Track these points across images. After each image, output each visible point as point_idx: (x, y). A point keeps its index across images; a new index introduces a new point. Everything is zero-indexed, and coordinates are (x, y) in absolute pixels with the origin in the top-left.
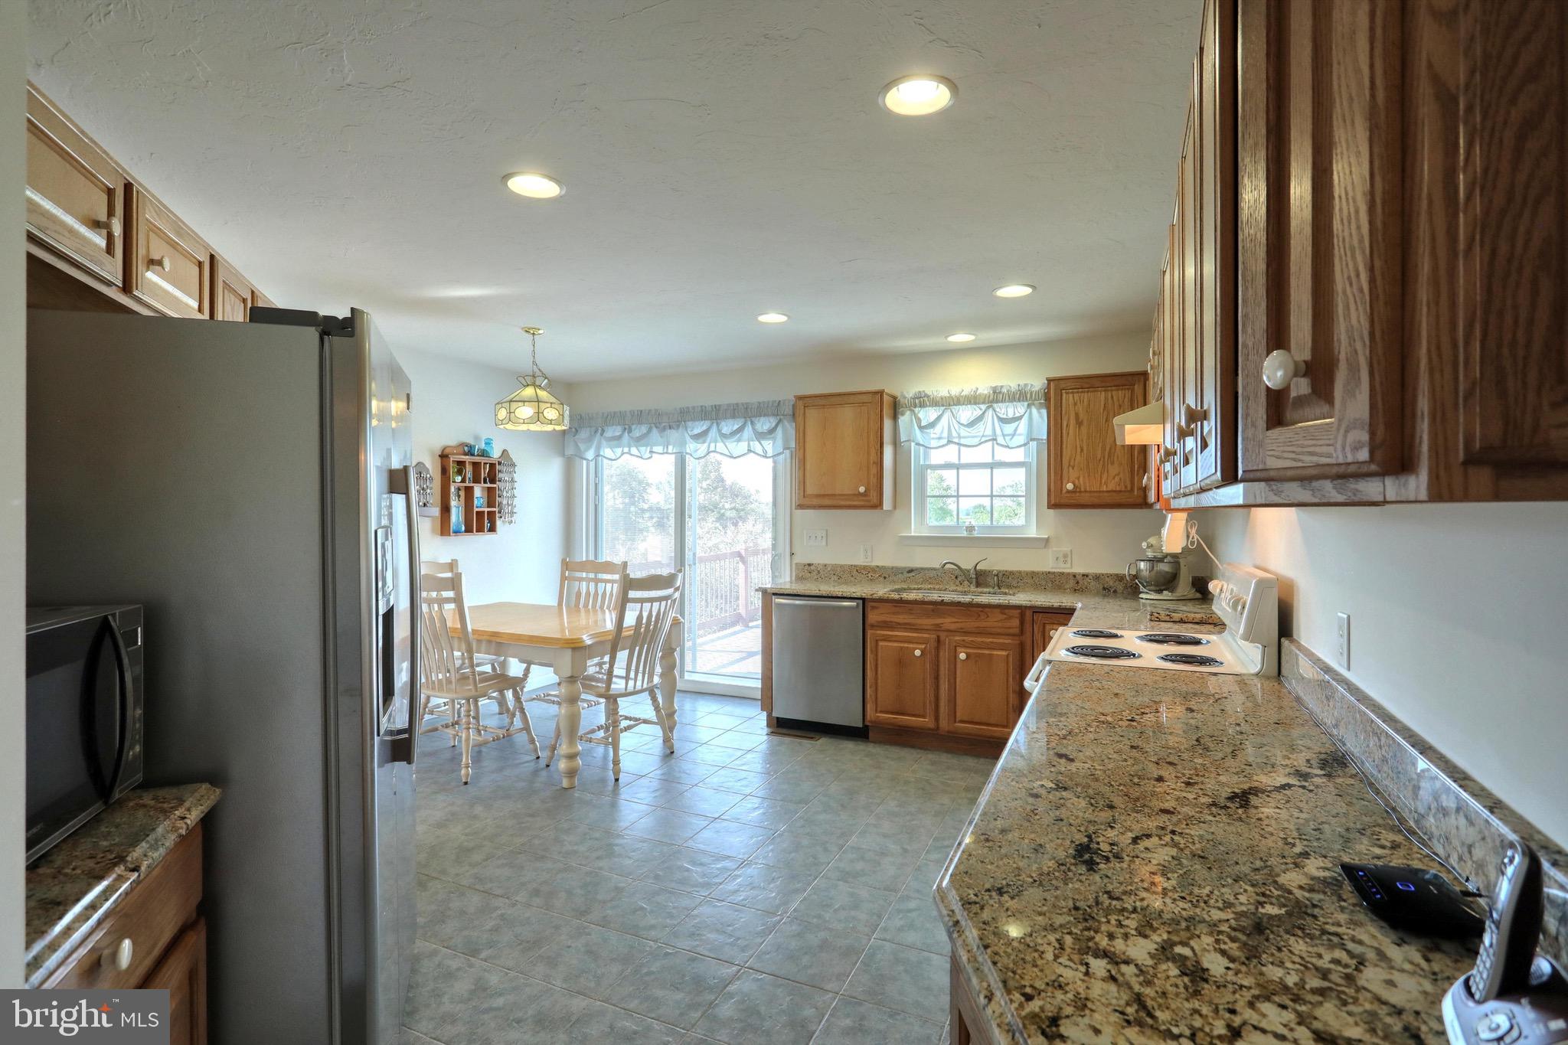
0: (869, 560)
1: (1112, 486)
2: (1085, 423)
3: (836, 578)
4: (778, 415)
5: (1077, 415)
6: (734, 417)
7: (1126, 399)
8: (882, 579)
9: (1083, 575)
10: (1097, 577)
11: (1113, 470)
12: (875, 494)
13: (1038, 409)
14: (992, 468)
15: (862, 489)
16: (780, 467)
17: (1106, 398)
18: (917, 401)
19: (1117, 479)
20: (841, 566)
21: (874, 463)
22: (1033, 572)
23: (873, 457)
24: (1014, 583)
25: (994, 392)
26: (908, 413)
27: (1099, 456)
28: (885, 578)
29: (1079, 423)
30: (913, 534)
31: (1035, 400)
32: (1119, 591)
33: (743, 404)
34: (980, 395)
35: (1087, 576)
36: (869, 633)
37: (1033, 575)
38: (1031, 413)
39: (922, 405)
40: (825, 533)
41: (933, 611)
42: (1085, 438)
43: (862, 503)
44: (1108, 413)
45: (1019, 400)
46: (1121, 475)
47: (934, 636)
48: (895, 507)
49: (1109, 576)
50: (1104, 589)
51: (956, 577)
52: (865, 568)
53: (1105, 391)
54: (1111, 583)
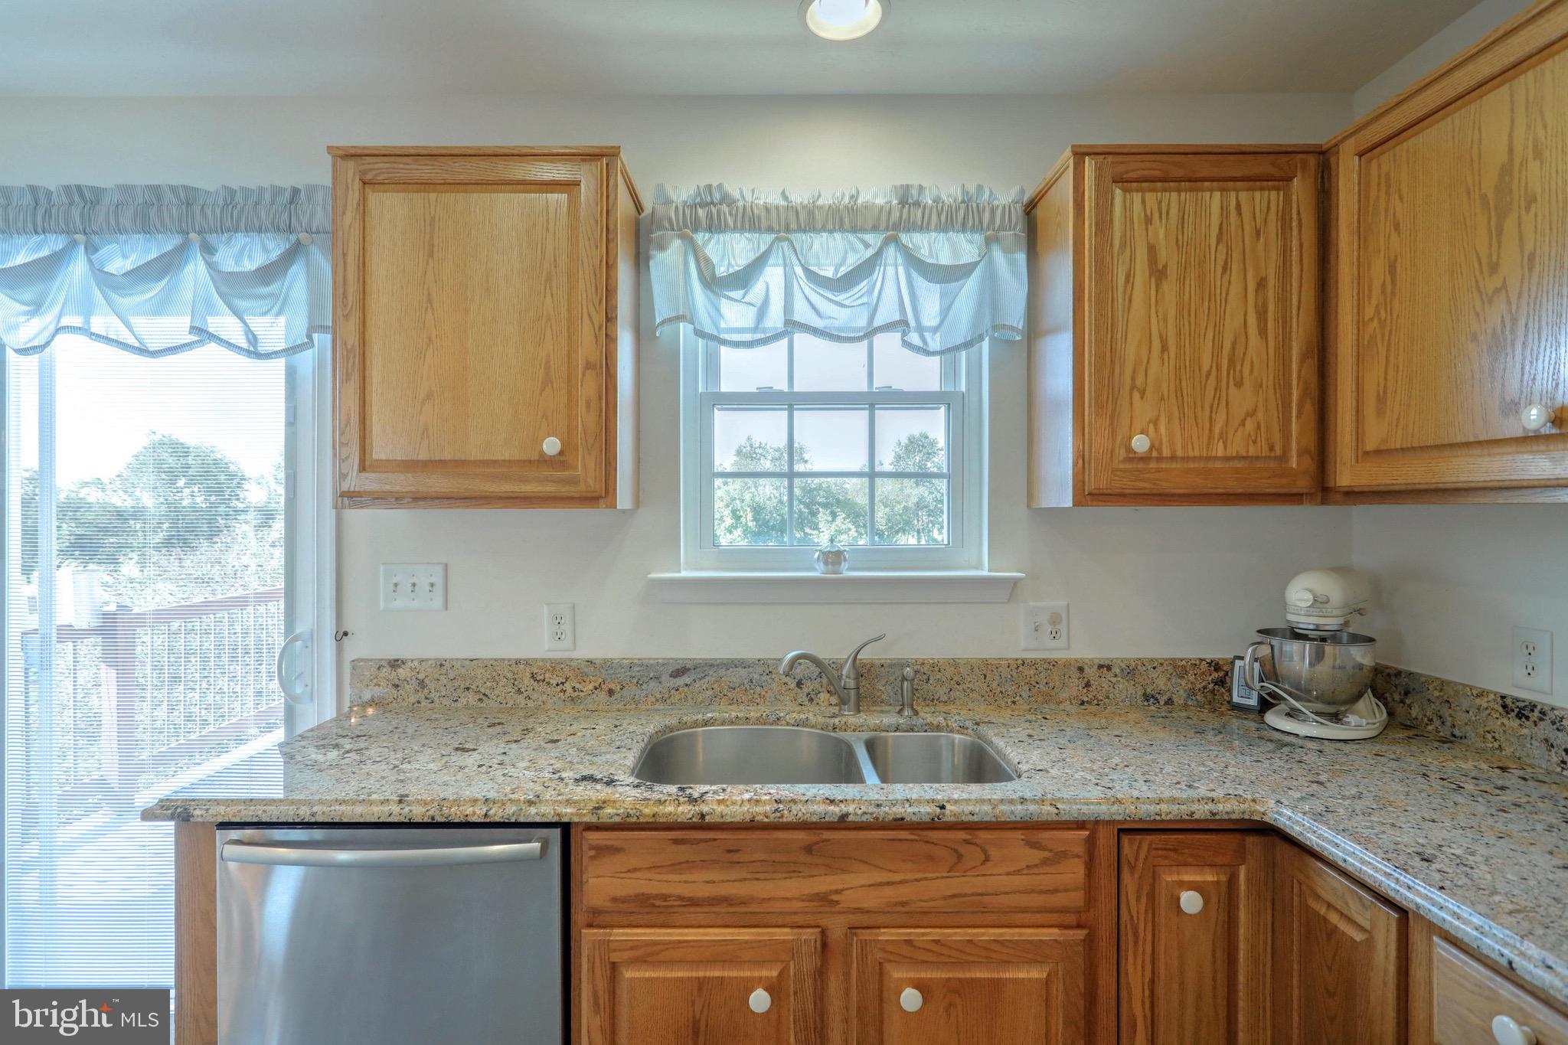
0: (567, 643)
1: (1237, 446)
2: (1172, 272)
3: (471, 699)
4: (290, 229)
5: (1152, 250)
6: (145, 226)
7: (1272, 216)
8: (602, 696)
9: (1101, 667)
10: (1131, 671)
11: (1242, 400)
12: (591, 464)
13: (1006, 251)
14: (872, 408)
15: (551, 445)
16: (306, 390)
17: (1224, 209)
18: (701, 212)
19: (1250, 425)
20: (490, 665)
21: (589, 366)
22: (986, 662)
23: (587, 348)
24: (941, 692)
25: (903, 202)
26: (676, 244)
27: (1206, 366)
28: (611, 692)
29: (1158, 273)
30: (685, 574)
31: (1002, 228)
32: (1179, 700)
33: (173, 189)
34: (866, 206)
35: (1109, 668)
36: (587, 938)
37: (986, 668)
38: (991, 264)
39: (715, 226)
40: (439, 570)
41: (808, 849)
42: (1172, 313)
43: (550, 488)
44: (1229, 249)
45: (964, 228)
46: (1260, 415)
47: (810, 935)
48: (637, 501)
49: (1156, 664)
50: (1146, 697)
51: (799, 684)
52: (555, 665)
53: (1222, 190)
54: (1161, 683)
